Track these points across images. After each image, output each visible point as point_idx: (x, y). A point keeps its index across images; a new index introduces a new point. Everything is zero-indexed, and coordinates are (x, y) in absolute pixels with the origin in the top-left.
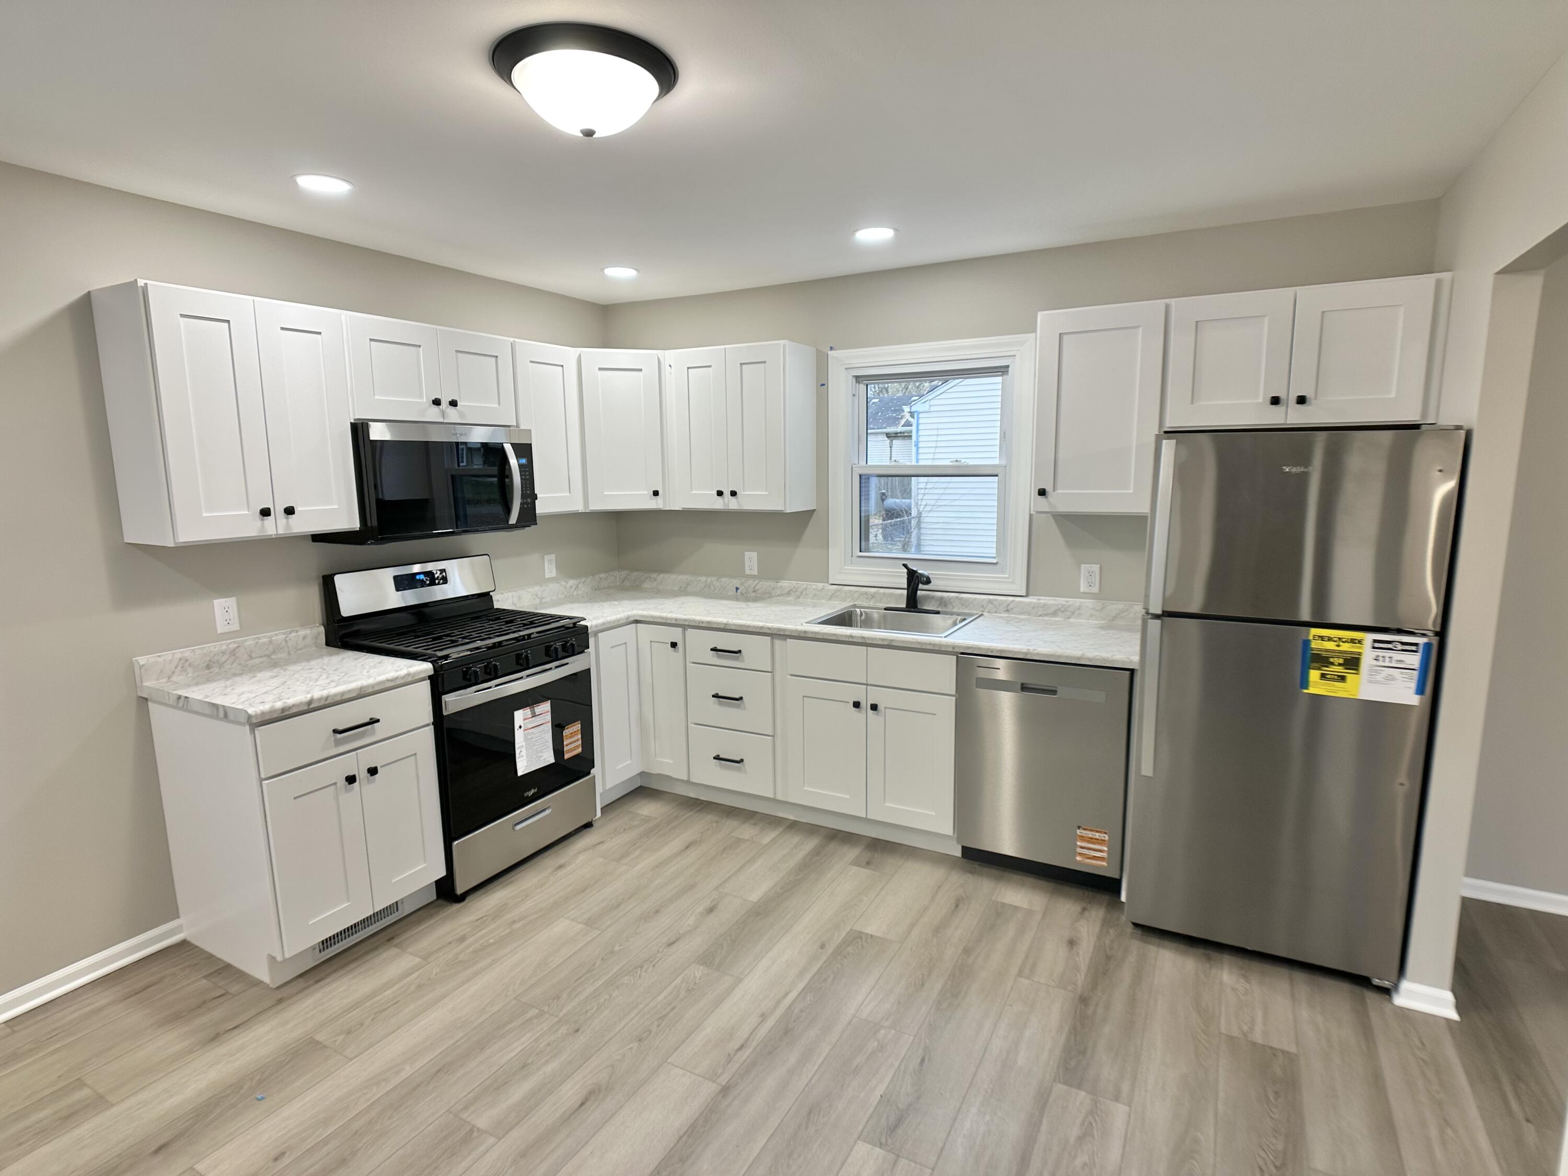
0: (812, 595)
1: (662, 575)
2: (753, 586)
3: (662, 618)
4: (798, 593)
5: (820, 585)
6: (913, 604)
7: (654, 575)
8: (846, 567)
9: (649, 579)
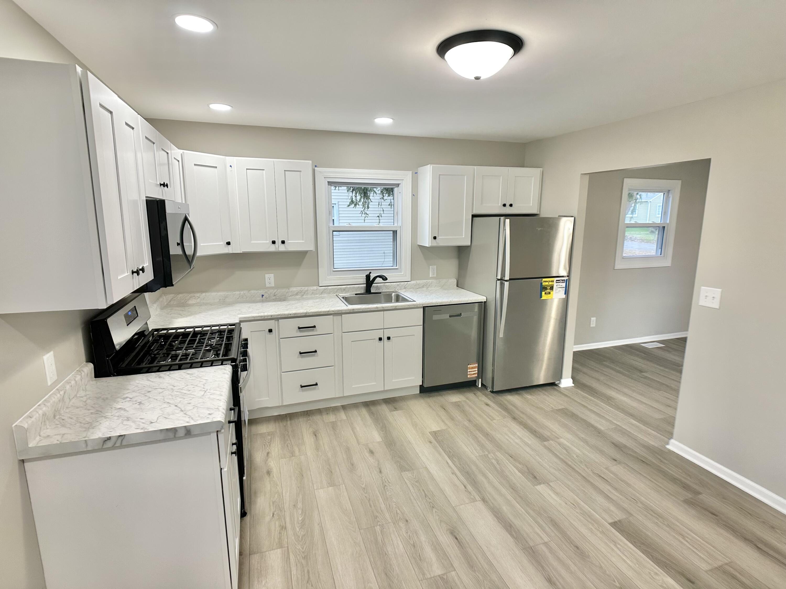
0: (311, 293)
1: (204, 294)
2: (273, 293)
3: (261, 316)
4: (303, 293)
5: (315, 288)
6: (368, 290)
7: (198, 295)
8: (328, 277)
9: (194, 297)
